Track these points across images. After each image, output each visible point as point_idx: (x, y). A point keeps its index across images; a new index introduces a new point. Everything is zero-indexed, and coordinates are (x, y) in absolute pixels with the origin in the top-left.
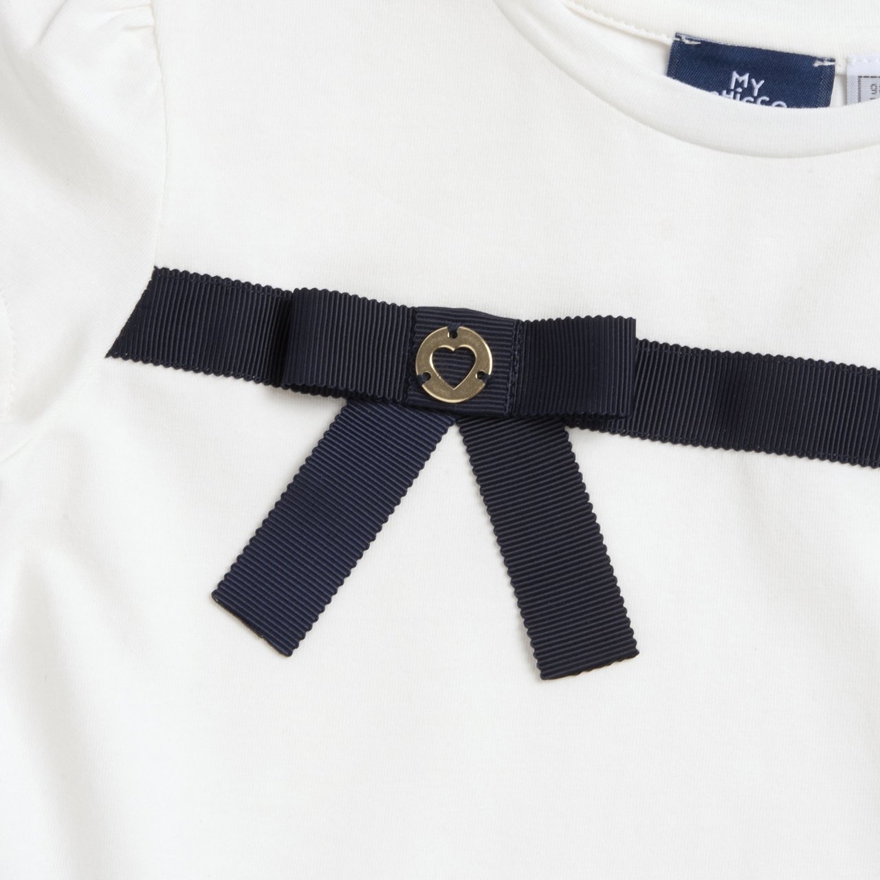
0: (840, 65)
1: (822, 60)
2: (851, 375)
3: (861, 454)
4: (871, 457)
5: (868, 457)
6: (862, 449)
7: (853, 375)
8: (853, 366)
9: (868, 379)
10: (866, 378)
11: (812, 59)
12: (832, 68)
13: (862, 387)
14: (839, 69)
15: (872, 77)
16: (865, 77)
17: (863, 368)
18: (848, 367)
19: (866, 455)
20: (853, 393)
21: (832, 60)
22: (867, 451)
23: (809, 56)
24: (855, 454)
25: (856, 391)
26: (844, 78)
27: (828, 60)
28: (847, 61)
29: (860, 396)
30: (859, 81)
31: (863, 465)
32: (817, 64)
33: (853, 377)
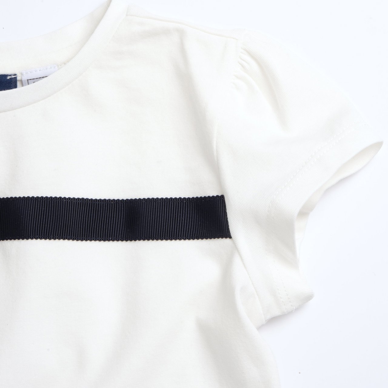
0: (19, 76)
1: (10, 75)
2: (41, 201)
3: (49, 234)
4: (53, 235)
5: (52, 235)
6: (49, 232)
7: (43, 201)
8: (42, 197)
9: (49, 202)
10: (48, 201)
11: (6, 76)
12: (16, 78)
13: (47, 206)
14: (18, 78)
15: (33, 79)
16: (30, 80)
17: (47, 197)
18: (40, 198)
19: (51, 234)
20: (43, 209)
21: (15, 75)
22: (51, 233)
23: (5, 75)
24: (46, 235)
25: (44, 208)
26: (21, 81)
27: (13, 75)
28: (22, 74)
29: (46, 209)
30: (28, 82)
31: (50, 239)
32: (8, 78)
33: (42, 202)
